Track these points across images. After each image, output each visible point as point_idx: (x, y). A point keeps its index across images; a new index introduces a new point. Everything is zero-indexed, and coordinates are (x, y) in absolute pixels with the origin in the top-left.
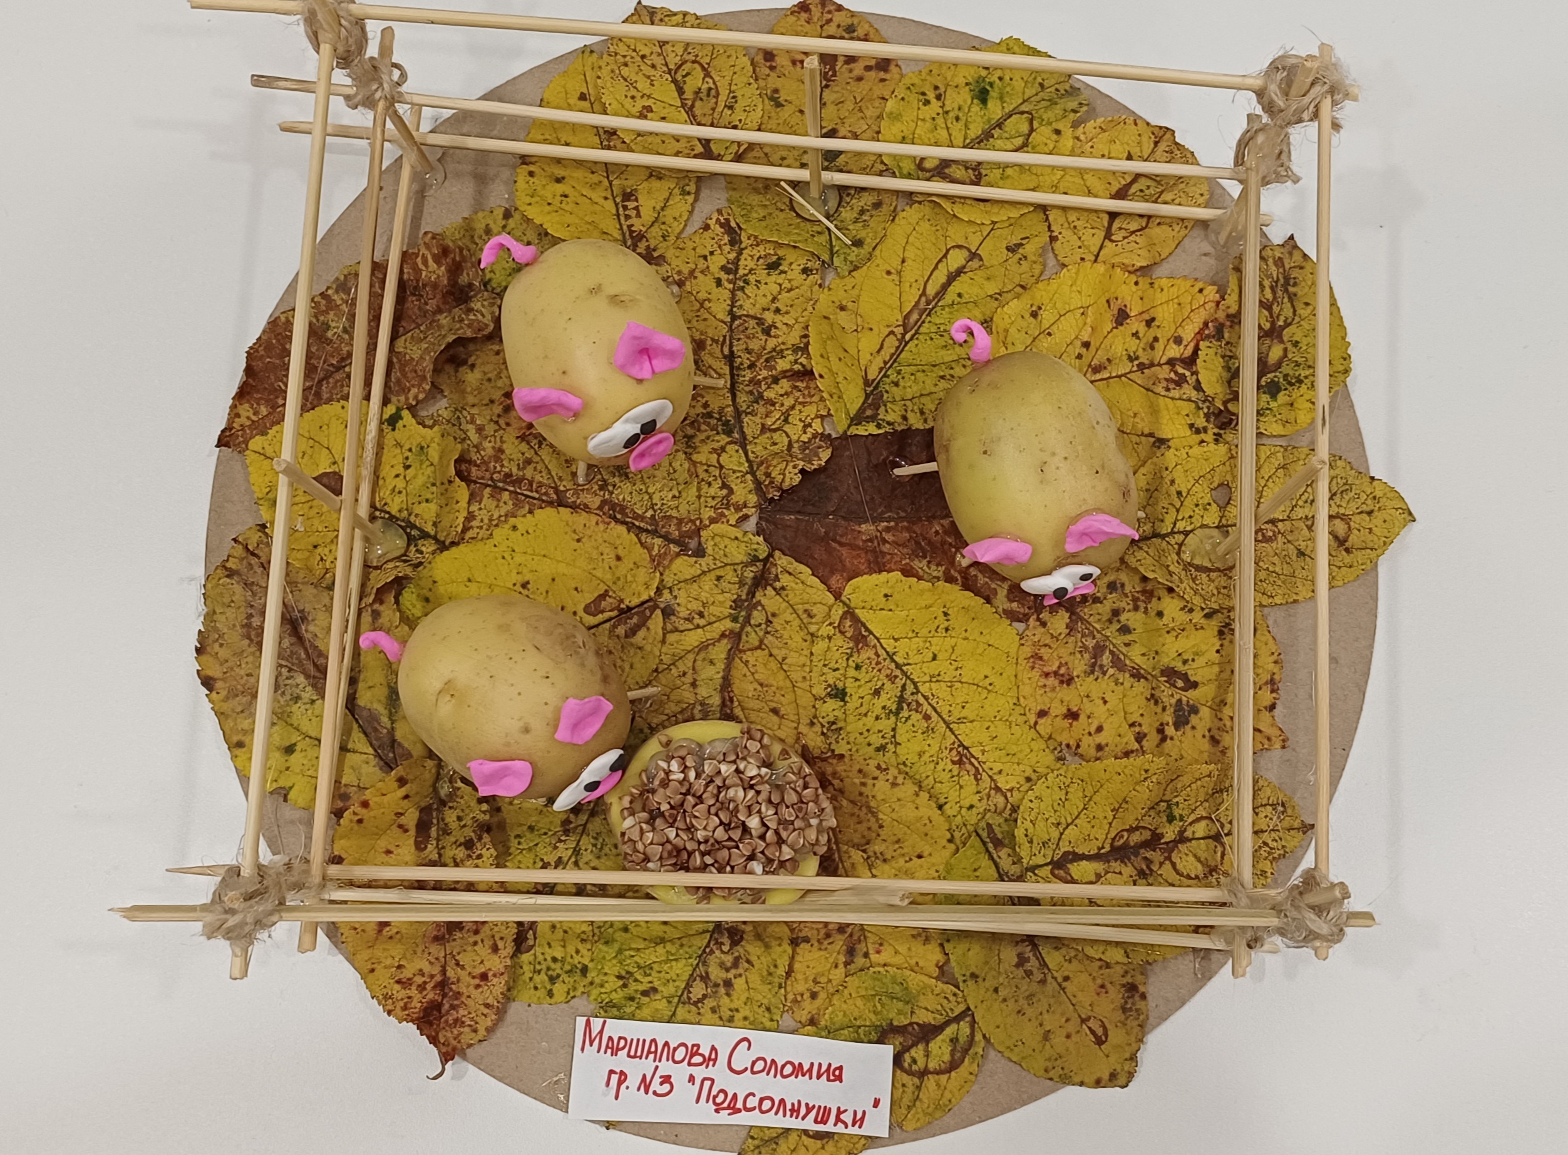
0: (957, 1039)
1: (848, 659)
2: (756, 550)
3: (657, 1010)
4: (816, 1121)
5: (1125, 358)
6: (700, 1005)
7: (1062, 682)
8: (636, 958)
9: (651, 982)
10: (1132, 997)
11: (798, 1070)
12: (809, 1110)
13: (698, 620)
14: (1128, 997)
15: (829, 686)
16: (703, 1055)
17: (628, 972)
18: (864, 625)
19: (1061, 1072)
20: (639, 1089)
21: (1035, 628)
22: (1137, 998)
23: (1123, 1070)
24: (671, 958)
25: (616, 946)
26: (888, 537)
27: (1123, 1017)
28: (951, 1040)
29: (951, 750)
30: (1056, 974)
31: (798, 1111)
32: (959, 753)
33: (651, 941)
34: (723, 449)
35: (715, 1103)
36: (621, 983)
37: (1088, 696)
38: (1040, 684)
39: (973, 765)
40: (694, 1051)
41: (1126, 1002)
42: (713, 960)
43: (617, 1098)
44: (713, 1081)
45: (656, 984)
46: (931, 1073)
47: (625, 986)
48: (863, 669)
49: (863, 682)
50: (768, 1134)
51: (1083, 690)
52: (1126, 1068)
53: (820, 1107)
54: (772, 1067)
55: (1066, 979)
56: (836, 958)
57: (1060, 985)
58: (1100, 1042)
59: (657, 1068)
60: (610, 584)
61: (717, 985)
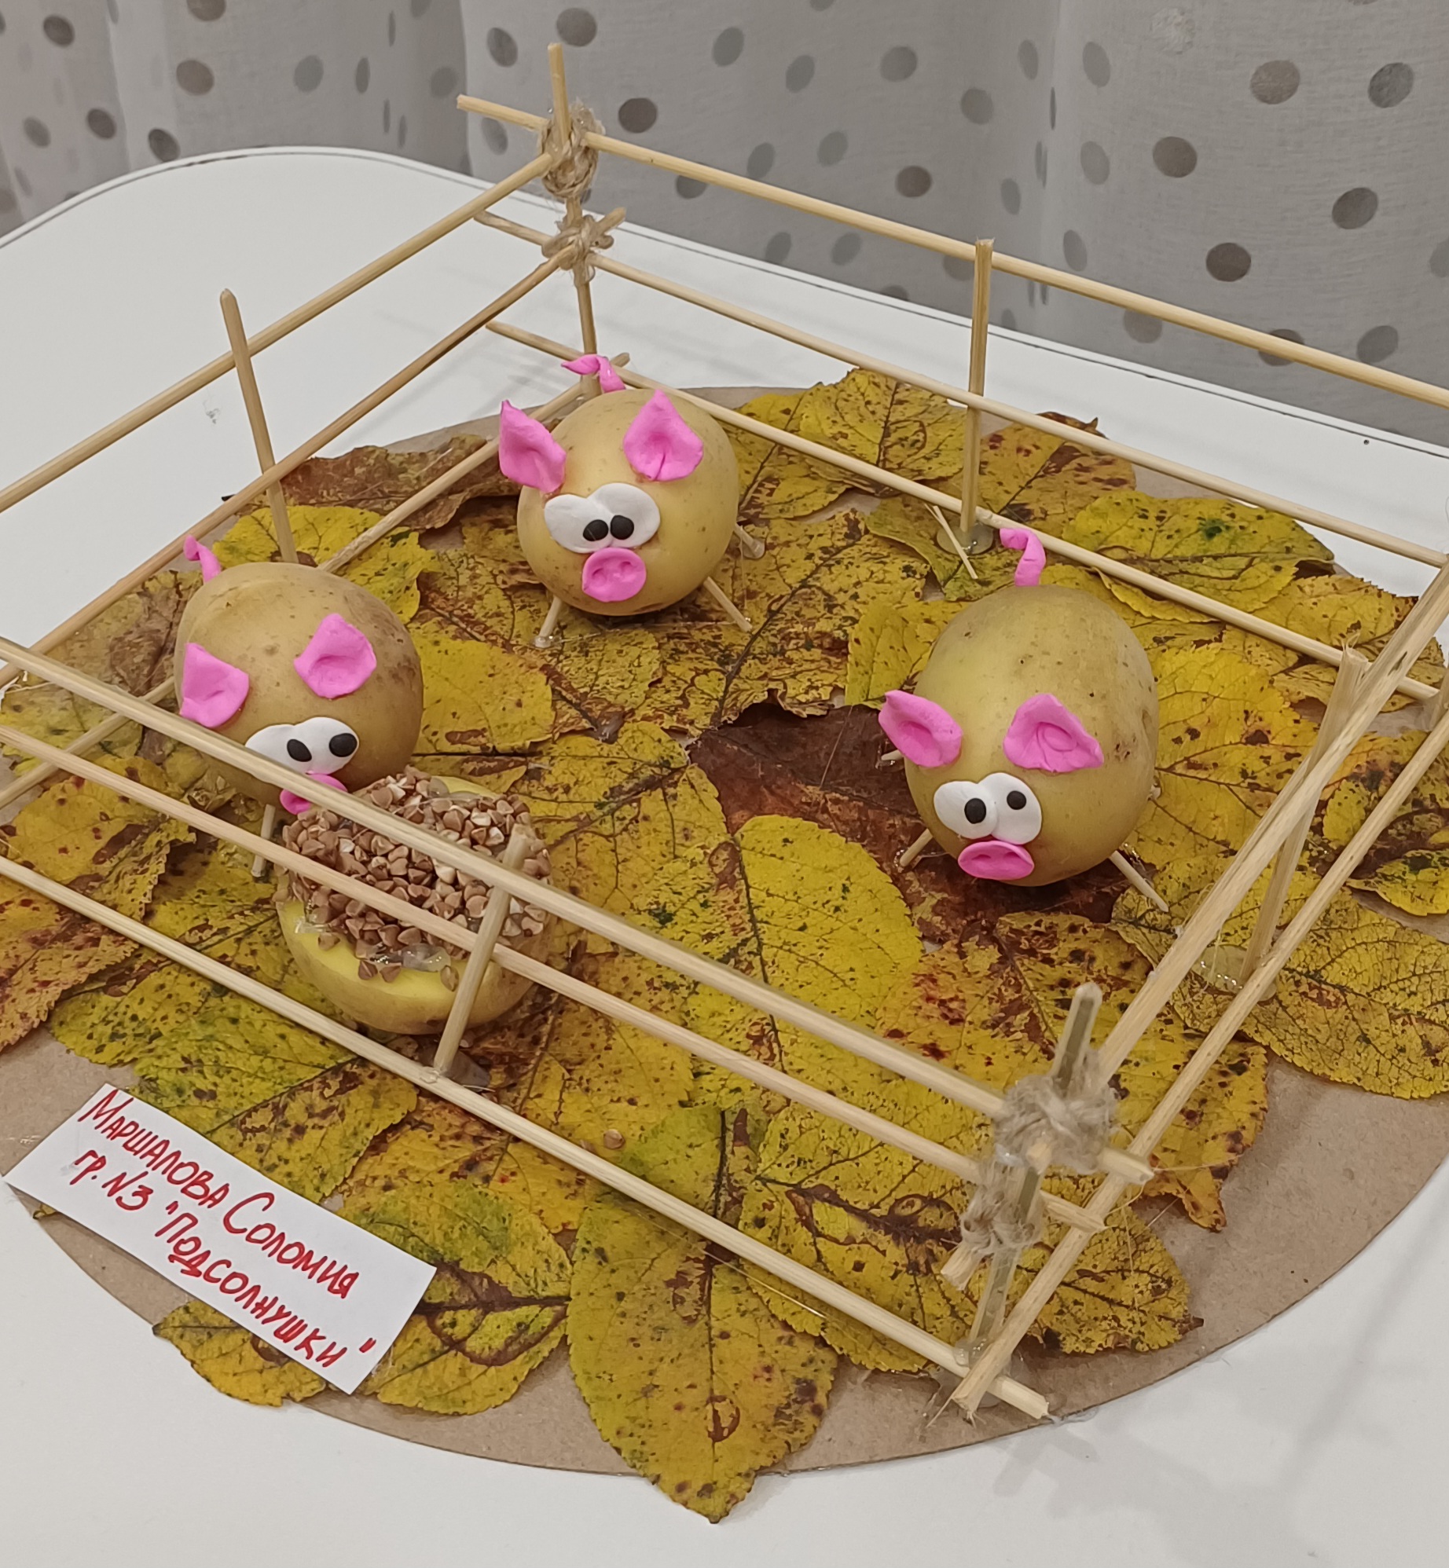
0: (528, 1327)
1: (699, 892)
2: (672, 757)
3: (198, 1117)
4: (277, 1333)
5: (1237, 771)
6: (249, 1135)
7: (945, 1017)
8: (219, 1053)
9: (215, 1085)
10: (802, 1402)
11: (304, 1259)
12: (281, 1314)
13: (559, 793)
14: (795, 1401)
15: (657, 903)
16: (207, 1190)
17: (199, 1061)
18: (742, 868)
19: (638, 1447)
20: (104, 1186)
21: (948, 952)
22: (807, 1406)
23: (726, 1487)
24: (260, 1074)
25: (210, 1030)
26: (834, 809)
27: (771, 1421)
28: (519, 1325)
29: (755, 1024)
30: (713, 1322)
31: (266, 1310)
32: (763, 1030)
33: (252, 1046)
34: (706, 672)
35: (176, 1248)
36: (183, 1065)
37: (970, 1047)
38: (915, 1004)
39: (771, 1049)
40: (201, 1178)
41: (788, 1406)
42: (303, 1098)
43: (72, 1183)
44: (195, 1222)
45: (220, 1090)
46: (465, 1353)
47: (184, 1070)
48: (711, 910)
49: (700, 920)
50: (208, 1319)
51: (968, 1039)
52: (732, 1488)
53: (295, 1318)
54: (275, 1243)
55: (724, 1335)
56: (448, 1165)
57: (711, 1339)
58: (717, 1436)
59: (146, 1173)
60: (493, 726)
61: (286, 1124)
